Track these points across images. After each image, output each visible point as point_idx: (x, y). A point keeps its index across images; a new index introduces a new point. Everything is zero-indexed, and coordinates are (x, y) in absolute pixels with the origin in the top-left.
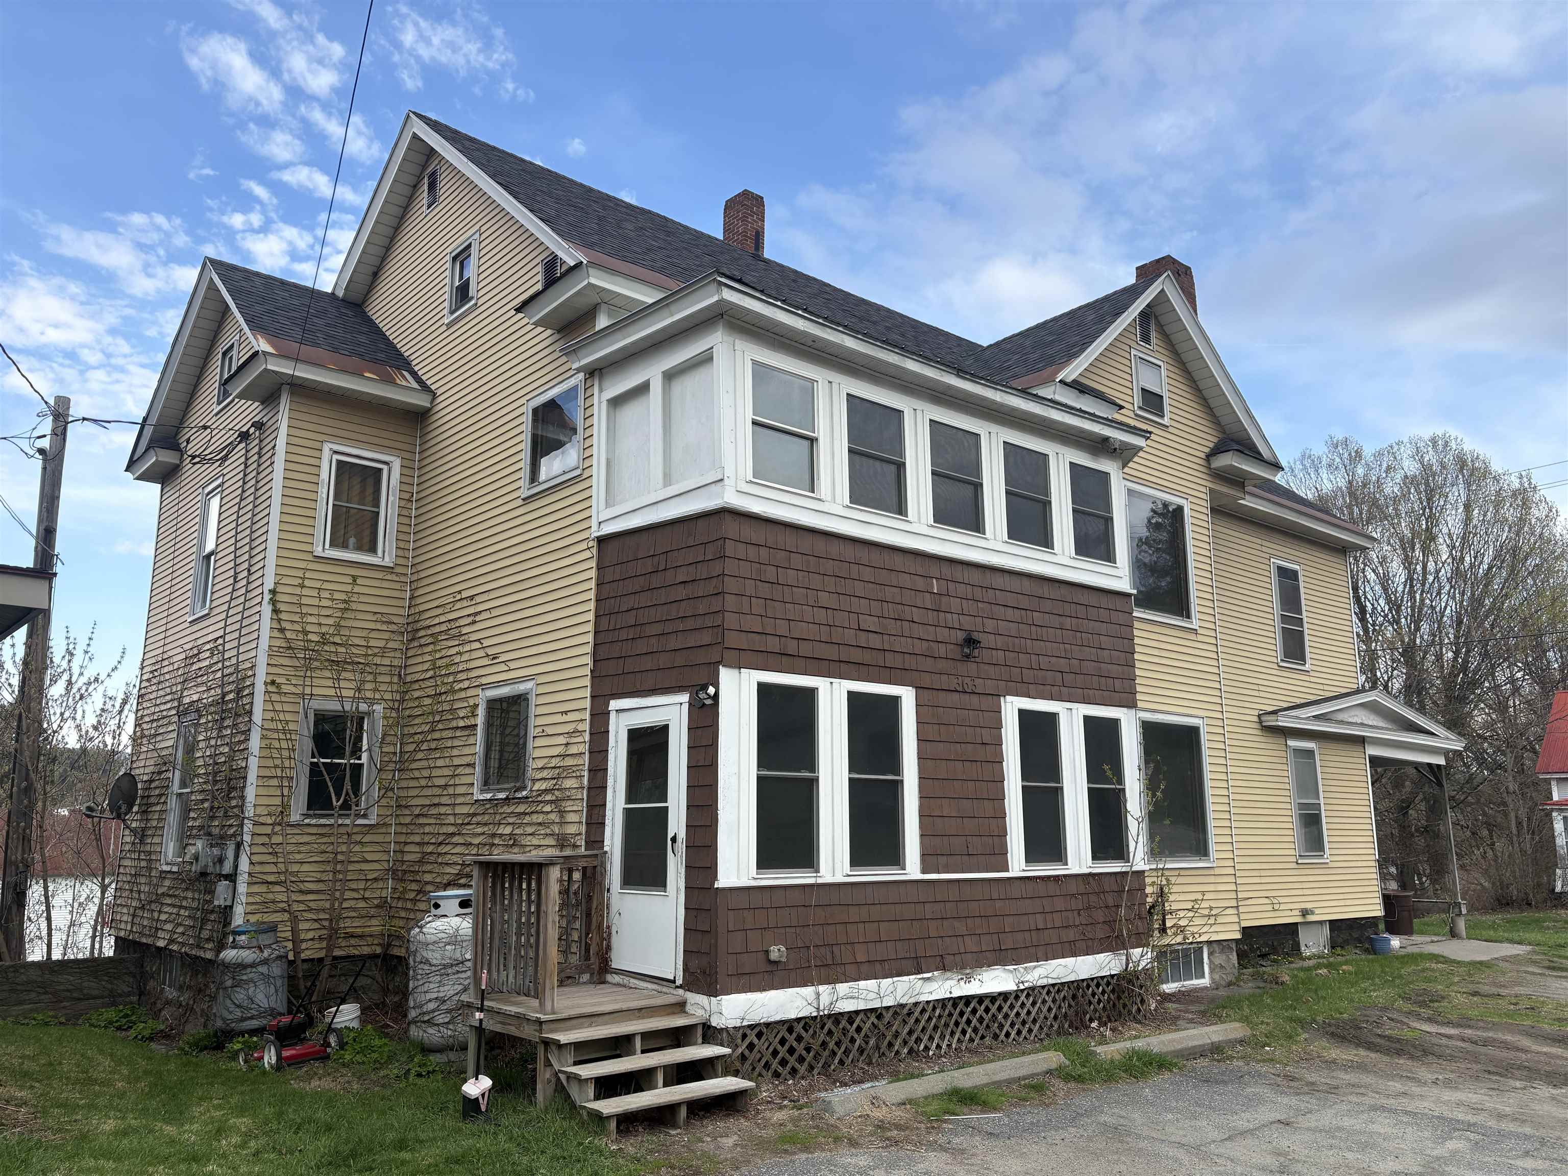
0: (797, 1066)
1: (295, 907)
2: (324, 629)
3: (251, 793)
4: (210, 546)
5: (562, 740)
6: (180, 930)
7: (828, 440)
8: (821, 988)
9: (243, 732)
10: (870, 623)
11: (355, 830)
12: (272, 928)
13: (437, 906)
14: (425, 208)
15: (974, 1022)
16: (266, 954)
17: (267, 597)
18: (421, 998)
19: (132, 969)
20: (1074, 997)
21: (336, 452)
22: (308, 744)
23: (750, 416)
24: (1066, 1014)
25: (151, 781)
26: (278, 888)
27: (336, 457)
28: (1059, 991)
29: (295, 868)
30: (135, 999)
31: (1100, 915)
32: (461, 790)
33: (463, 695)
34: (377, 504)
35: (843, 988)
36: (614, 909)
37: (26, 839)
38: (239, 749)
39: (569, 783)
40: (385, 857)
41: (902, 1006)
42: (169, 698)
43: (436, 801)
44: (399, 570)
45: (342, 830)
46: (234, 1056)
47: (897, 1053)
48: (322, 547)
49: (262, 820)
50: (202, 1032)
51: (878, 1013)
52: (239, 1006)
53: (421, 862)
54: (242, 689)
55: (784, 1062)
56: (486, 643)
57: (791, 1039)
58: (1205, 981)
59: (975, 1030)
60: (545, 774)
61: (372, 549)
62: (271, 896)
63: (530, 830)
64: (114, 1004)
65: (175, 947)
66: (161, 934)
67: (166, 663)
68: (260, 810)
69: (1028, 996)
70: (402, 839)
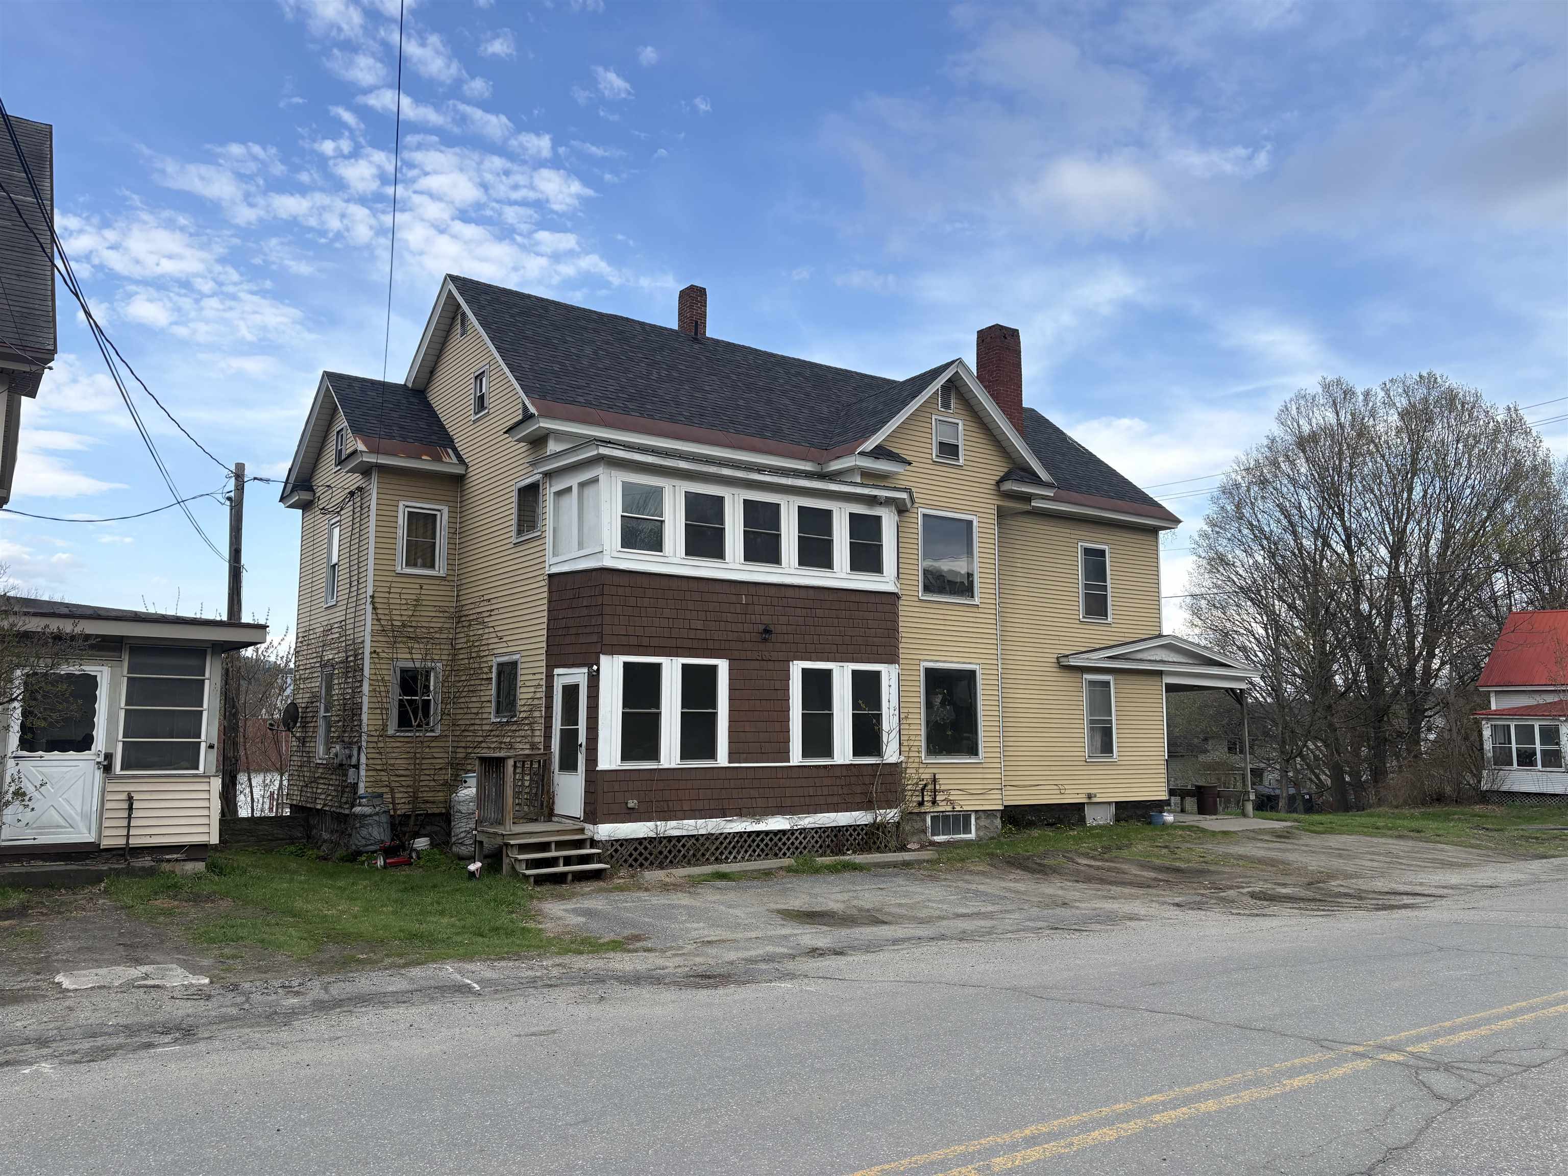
0: (644, 862)
1: (393, 784)
2: (404, 618)
3: (365, 717)
4: (335, 560)
5: (532, 689)
6: (330, 798)
7: (672, 522)
8: (659, 823)
9: (359, 681)
10: (699, 624)
11: (426, 739)
12: (381, 795)
13: (465, 782)
14: (459, 336)
15: (762, 846)
16: (377, 809)
17: (369, 600)
18: (458, 831)
19: (302, 823)
20: (836, 836)
21: (407, 507)
22: (398, 690)
23: (620, 513)
24: (828, 846)
25: (307, 708)
26: (383, 773)
27: (407, 509)
28: (824, 832)
29: (392, 762)
30: (305, 841)
31: (858, 790)
32: (485, 716)
33: (485, 659)
34: (434, 538)
35: (673, 823)
36: (555, 783)
37: (235, 744)
38: (357, 691)
39: (537, 714)
40: (446, 756)
41: (713, 834)
42: (315, 655)
43: (472, 722)
44: (449, 578)
45: (418, 739)
46: (363, 863)
47: (708, 859)
48: (401, 567)
49: (372, 733)
50: (345, 853)
51: (696, 837)
52: (363, 838)
53: (465, 758)
54: (358, 655)
55: (636, 860)
56: (497, 629)
57: (641, 848)
58: (972, 836)
59: (762, 850)
60: (525, 708)
61: (432, 566)
62: (379, 778)
63: (518, 740)
64: (293, 843)
65: (327, 808)
66: (318, 801)
67: (311, 632)
68: (371, 728)
69: (801, 834)
70: (455, 744)
